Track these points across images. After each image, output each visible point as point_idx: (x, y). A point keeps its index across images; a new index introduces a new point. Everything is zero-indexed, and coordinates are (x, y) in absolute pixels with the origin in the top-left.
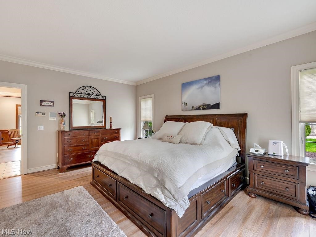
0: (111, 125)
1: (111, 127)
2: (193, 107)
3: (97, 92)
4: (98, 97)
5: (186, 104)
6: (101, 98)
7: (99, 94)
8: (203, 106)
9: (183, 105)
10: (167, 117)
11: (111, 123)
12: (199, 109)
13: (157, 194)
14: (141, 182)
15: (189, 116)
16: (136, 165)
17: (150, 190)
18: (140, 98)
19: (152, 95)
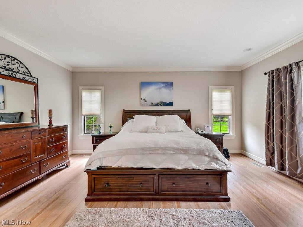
0: (50, 120)
1: (50, 123)
2: (152, 103)
3: (24, 69)
4: (27, 78)
5: (145, 100)
6: (31, 80)
7: (28, 73)
8: (161, 103)
9: (142, 101)
10: (125, 112)
11: (50, 117)
12: (157, 105)
13: (214, 166)
14: (192, 164)
15: (149, 111)
16: (182, 152)
17: (205, 166)
18: (80, 88)
19: (103, 88)
